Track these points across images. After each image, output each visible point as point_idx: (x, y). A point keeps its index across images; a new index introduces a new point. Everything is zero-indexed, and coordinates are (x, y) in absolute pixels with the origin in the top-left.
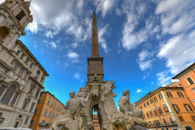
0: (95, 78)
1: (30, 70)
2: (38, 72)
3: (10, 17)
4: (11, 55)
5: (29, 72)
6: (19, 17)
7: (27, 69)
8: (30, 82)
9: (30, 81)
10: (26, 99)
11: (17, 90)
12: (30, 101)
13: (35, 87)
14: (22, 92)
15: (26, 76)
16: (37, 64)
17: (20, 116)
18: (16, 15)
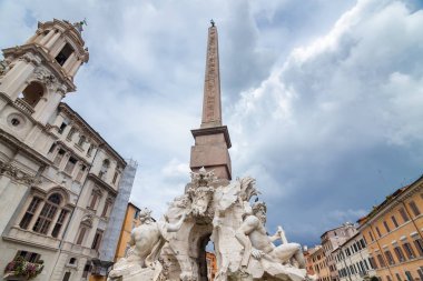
0: (202, 176)
1: (89, 160)
2: (106, 162)
3: (44, 62)
4: (49, 134)
5: (85, 166)
6: (61, 58)
7: (81, 159)
8: (90, 185)
9: (89, 183)
10: (82, 223)
11: (63, 205)
12: (91, 227)
13: (101, 196)
14: (73, 208)
15: (80, 174)
16: (103, 145)
17: (72, 261)
18: (55, 55)
